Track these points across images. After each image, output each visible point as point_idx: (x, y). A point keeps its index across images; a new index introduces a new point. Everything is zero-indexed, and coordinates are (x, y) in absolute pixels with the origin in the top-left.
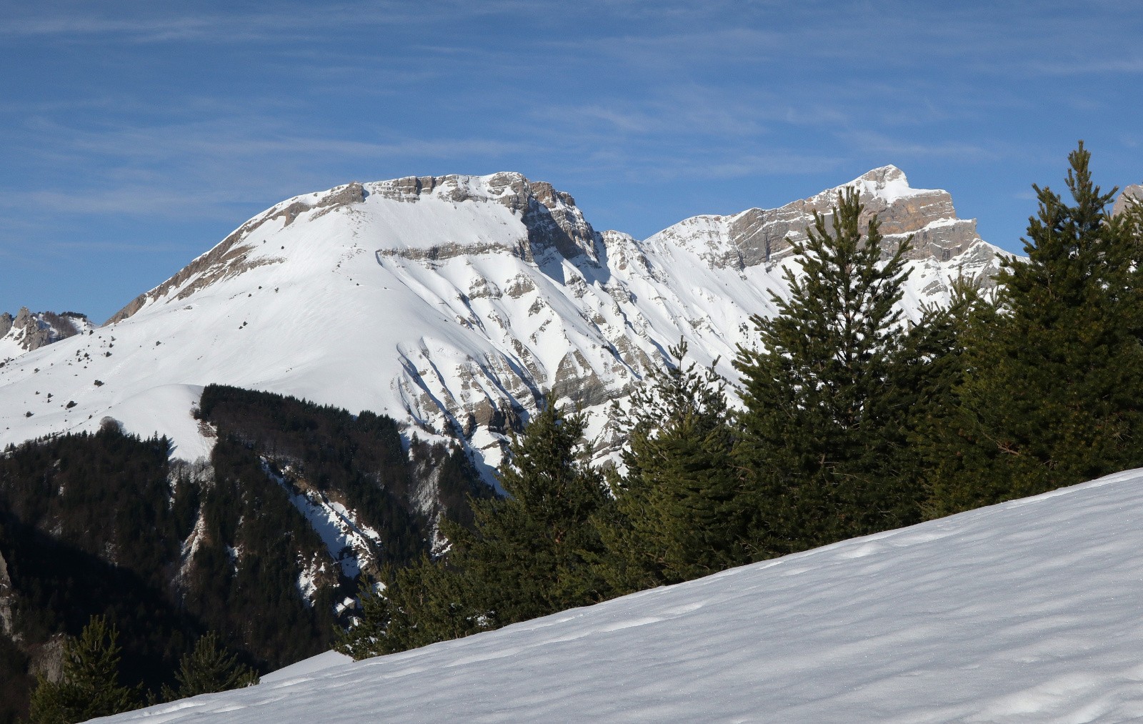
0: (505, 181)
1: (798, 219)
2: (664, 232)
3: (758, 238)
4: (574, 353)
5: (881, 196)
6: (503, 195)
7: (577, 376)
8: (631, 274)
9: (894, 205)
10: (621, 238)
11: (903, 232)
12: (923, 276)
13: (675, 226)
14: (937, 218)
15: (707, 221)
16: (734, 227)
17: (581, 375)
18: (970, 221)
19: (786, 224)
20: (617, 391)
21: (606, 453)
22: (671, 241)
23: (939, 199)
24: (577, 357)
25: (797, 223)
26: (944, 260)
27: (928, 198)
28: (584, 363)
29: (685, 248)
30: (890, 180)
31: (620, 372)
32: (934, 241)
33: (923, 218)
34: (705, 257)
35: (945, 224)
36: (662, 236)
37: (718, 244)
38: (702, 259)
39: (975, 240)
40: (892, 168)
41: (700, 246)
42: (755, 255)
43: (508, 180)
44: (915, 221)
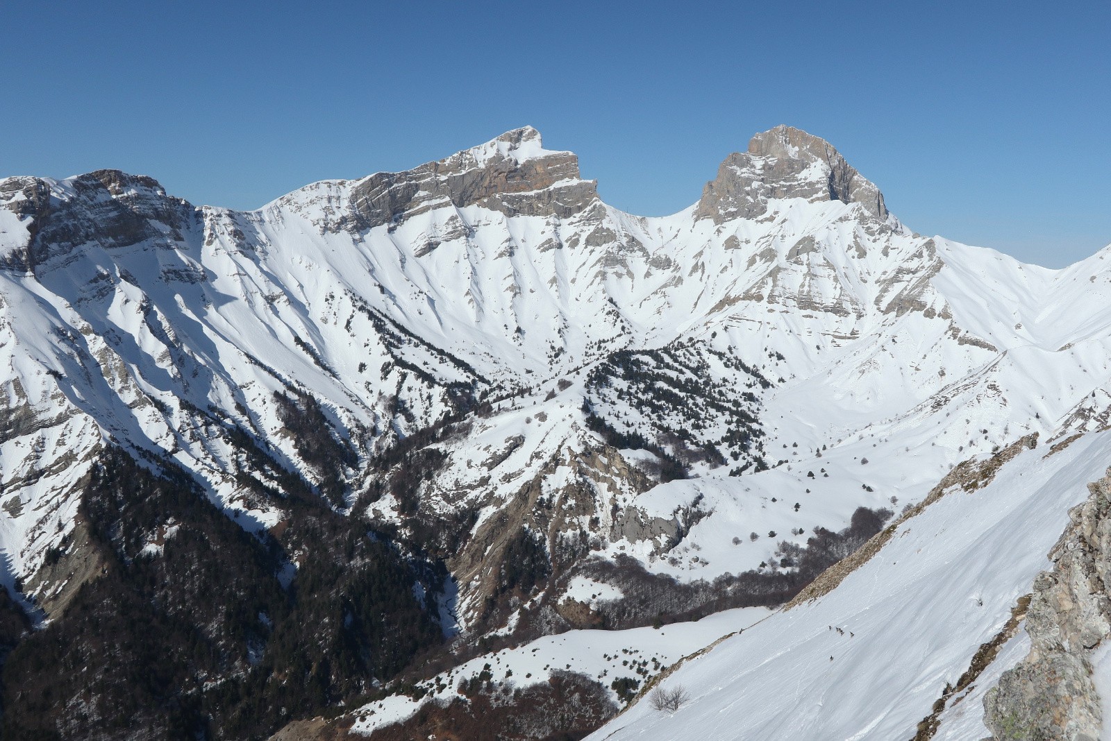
0: (16, 186)
1: (429, 179)
2: (281, 199)
3: (382, 200)
4: (13, 381)
5: (513, 159)
6: (13, 200)
7: (8, 407)
8: (216, 250)
9: (524, 165)
10: (215, 214)
11: (532, 190)
12: (543, 233)
13: (294, 193)
14: (562, 178)
15: (330, 187)
16: (357, 191)
17: (13, 405)
18: (591, 181)
19: (417, 185)
20: (50, 419)
21: (17, 488)
22: (287, 207)
23: (566, 160)
24: (15, 386)
25: (428, 183)
26: (565, 217)
27: (555, 159)
28: (20, 392)
29: (300, 213)
30: (525, 141)
31: (59, 399)
32: (557, 200)
33: (550, 177)
34: (318, 223)
35: (569, 184)
36: (279, 203)
37: (335, 210)
38: (314, 225)
39: (594, 199)
40: (529, 129)
41: (316, 213)
42: (377, 216)
43: (20, 184)
44: (543, 180)
